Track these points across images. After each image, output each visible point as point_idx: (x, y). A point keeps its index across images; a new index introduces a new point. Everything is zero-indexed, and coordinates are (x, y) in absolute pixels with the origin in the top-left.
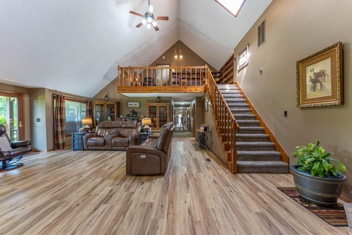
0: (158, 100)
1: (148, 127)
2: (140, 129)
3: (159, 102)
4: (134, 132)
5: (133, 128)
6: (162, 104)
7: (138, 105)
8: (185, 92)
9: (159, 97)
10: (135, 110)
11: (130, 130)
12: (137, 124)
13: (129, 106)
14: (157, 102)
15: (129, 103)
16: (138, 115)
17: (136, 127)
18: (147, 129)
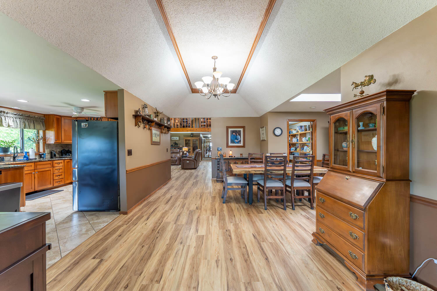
0: (192, 135)
1: (186, 152)
2: (181, 153)
3: (192, 137)
4: (178, 155)
5: (177, 153)
6: (194, 138)
7: (178, 138)
8: (208, 131)
9: (192, 134)
10: (177, 142)
11: (176, 154)
12: (179, 151)
13: (172, 139)
14: (191, 137)
15: (172, 137)
16: (178, 145)
17: (179, 153)
18: (186, 153)
